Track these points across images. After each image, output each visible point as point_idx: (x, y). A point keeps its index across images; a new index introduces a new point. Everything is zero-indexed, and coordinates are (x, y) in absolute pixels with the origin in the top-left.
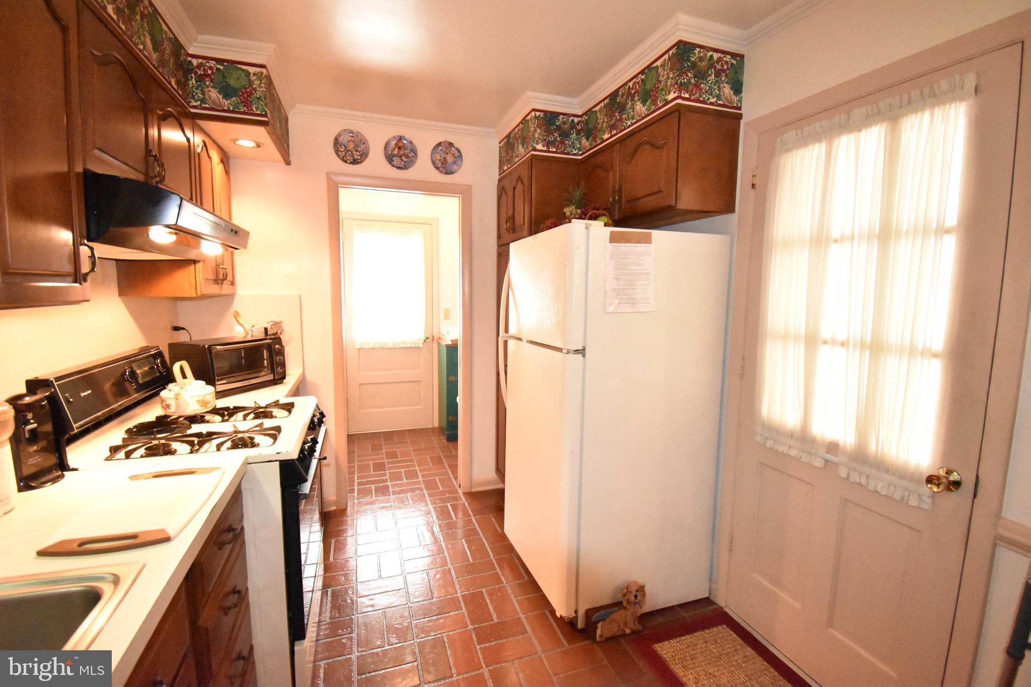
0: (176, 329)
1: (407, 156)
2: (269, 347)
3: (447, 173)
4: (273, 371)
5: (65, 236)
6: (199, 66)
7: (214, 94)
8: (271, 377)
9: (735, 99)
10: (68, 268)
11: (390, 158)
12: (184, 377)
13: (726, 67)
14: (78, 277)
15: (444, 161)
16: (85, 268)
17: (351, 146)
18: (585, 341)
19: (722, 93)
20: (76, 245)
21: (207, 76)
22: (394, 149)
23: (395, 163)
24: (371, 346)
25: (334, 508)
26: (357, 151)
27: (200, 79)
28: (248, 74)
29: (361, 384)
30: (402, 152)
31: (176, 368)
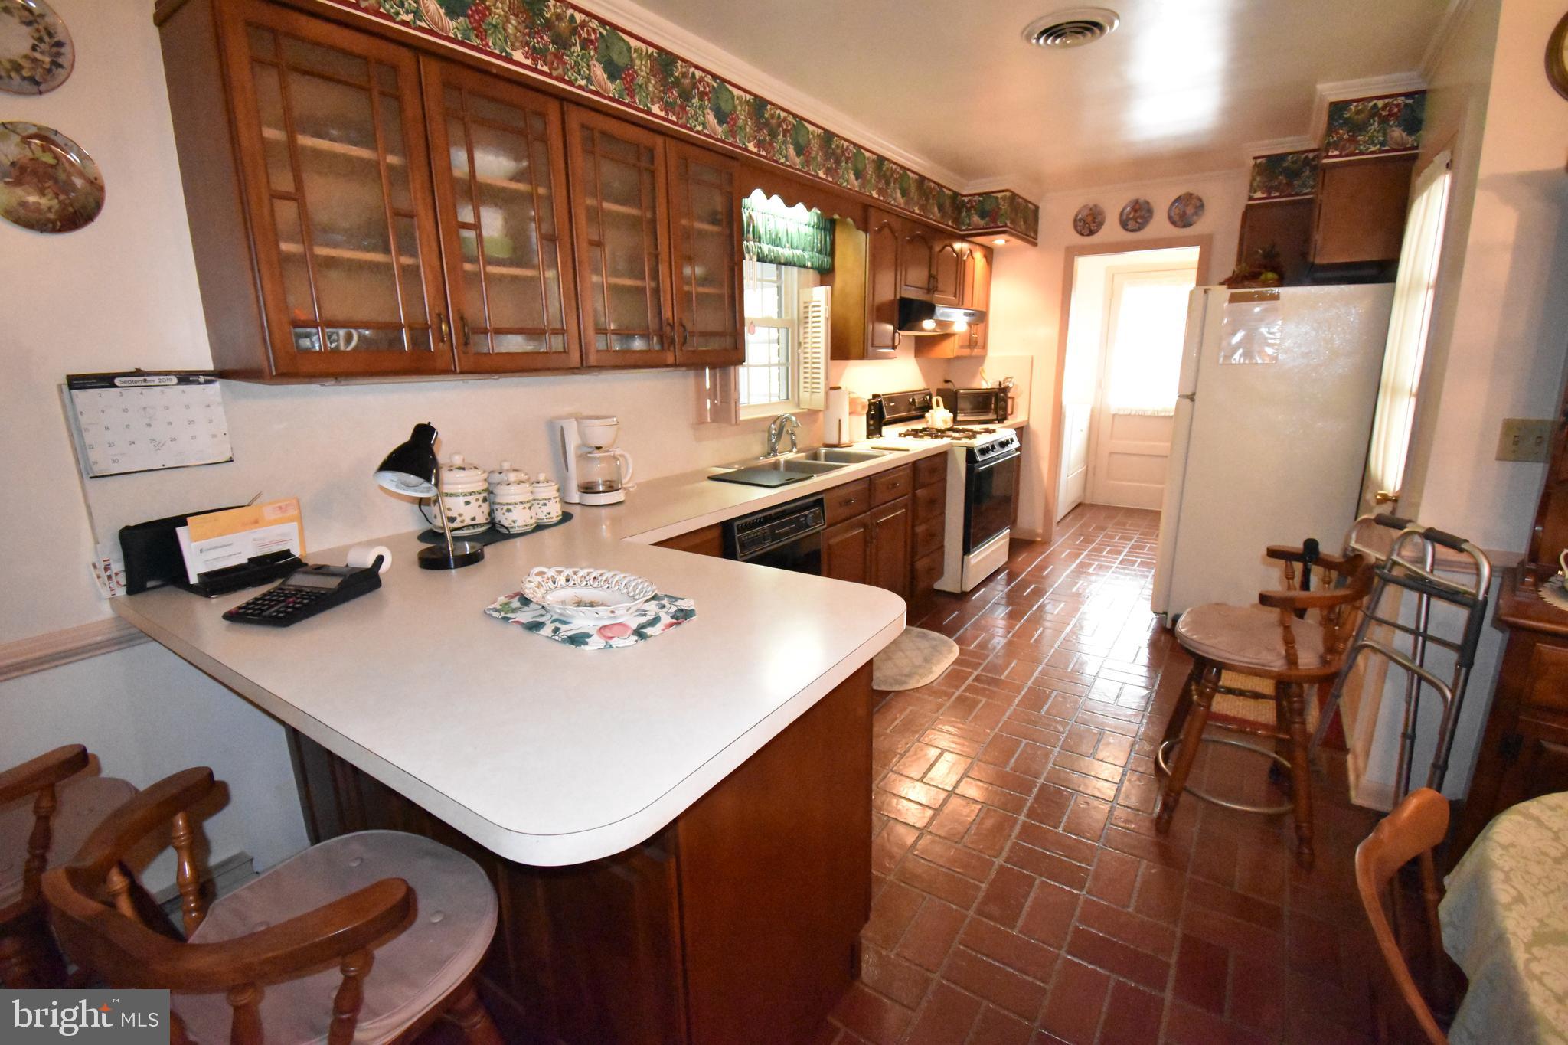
0: (947, 381)
1: (1142, 217)
2: (996, 394)
3: (1185, 226)
4: (996, 413)
5: (890, 328)
6: (969, 201)
7: (976, 219)
8: (994, 417)
9: (1410, 140)
10: (890, 343)
11: (1124, 224)
12: (938, 405)
13: (1396, 110)
14: (894, 347)
15: (1183, 215)
16: (896, 343)
17: (1089, 219)
18: (1196, 386)
19: (1389, 139)
20: (895, 332)
21: (972, 207)
22: (1130, 213)
23: (1129, 227)
24: (1126, 413)
25: (1039, 539)
26: (1094, 222)
27: (969, 210)
28: (997, 198)
29: (1111, 454)
30: (1137, 215)
31: (934, 400)
